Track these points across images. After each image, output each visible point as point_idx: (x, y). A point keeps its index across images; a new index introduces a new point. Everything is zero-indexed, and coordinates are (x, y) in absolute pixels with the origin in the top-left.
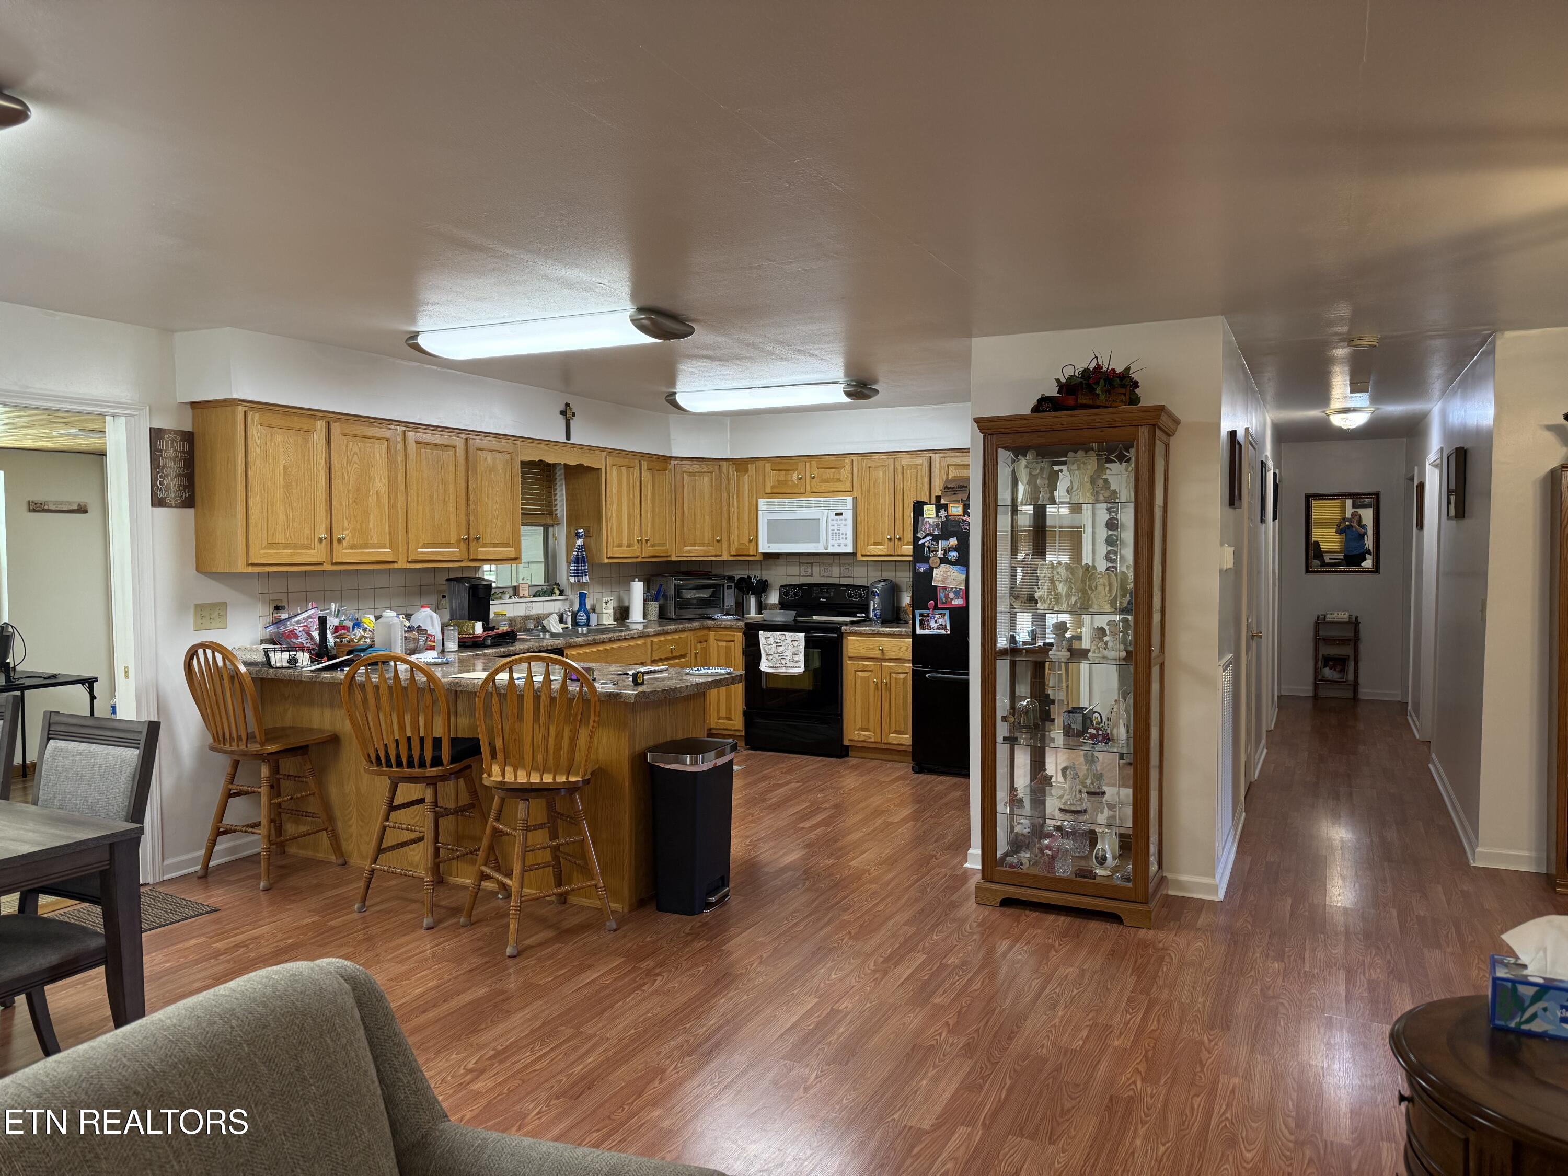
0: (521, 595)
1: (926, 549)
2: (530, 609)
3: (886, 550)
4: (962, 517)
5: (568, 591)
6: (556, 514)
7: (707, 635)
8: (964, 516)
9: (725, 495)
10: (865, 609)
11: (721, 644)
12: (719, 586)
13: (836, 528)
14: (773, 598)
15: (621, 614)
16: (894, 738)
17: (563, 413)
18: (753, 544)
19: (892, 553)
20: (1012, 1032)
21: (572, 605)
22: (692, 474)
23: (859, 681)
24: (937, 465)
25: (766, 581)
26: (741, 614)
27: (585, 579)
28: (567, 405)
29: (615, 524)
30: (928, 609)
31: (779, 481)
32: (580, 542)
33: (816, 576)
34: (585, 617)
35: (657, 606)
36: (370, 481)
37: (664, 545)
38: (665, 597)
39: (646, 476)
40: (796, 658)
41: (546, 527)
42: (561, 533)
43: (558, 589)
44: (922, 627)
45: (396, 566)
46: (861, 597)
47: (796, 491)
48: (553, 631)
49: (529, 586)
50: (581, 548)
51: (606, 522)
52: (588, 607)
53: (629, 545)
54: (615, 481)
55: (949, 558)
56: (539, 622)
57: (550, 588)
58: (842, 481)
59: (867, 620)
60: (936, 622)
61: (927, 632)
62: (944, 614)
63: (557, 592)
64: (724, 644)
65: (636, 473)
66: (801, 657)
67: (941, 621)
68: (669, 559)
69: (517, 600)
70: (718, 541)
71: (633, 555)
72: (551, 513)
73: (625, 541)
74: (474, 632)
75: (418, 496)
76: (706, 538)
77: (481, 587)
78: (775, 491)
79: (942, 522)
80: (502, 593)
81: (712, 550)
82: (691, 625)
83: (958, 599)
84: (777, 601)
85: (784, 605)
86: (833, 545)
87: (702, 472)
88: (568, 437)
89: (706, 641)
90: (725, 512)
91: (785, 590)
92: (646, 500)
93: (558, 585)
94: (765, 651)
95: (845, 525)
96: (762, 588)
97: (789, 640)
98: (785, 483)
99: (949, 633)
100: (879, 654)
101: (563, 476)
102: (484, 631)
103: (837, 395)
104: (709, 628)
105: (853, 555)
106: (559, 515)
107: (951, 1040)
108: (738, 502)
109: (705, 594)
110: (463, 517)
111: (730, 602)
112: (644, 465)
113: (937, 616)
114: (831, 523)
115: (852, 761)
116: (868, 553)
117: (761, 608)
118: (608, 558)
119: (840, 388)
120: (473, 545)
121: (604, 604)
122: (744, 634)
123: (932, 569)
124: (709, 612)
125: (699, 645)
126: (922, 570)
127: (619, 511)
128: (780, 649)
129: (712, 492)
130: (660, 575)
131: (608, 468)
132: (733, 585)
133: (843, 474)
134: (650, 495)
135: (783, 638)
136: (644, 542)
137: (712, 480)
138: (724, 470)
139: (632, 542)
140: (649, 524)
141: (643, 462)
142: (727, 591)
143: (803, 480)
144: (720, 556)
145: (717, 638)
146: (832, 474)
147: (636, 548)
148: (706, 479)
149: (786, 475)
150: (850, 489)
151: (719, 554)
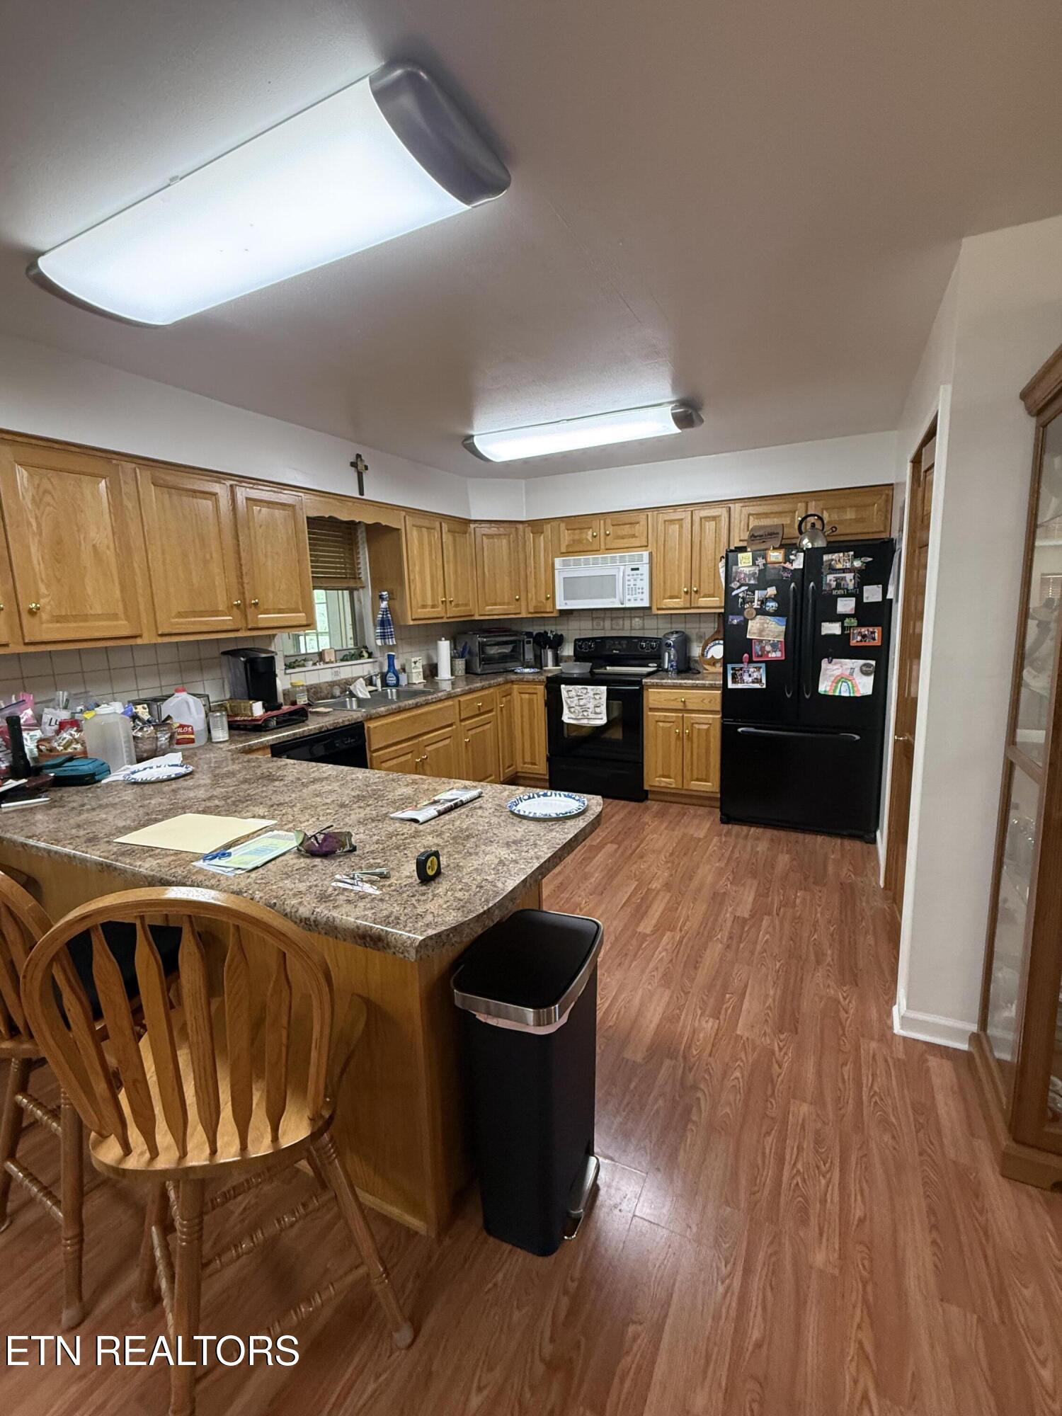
0: (327, 660)
1: (740, 600)
2: (337, 674)
3: (682, 603)
4: (782, 564)
5: (377, 654)
6: (360, 578)
7: (511, 688)
8: (785, 563)
9: (521, 556)
10: (658, 658)
11: (523, 696)
12: (520, 641)
13: (632, 583)
14: (568, 650)
15: (431, 671)
16: (696, 785)
17: (353, 465)
18: (550, 602)
19: (688, 605)
21: (381, 666)
22: (489, 536)
23: (660, 733)
24: (737, 516)
25: (562, 635)
26: (539, 666)
27: (391, 642)
28: (358, 456)
29: (418, 584)
30: (742, 663)
31: (574, 541)
32: (384, 604)
33: (607, 629)
34: (395, 678)
35: (464, 662)
36: (79, 532)
37: (466, 605)
38: (470, 653)
39: (447, 538)
40: (598, 710)
41: (351, 591)
42: (366, 596)
43: (367, 652)
44: (734, 681)
46: (652, 648)
47: (590, 549)
48: (361, 696)
49: (336, 651)
50: (386, 611)
51: (409, 582)
52: (397, 666)
53: (433, 606)
54: (416, 541)
55: (767, 609)
56: (345, 687)
57: (359, 652)
58: (636, 537)
59: (660, 669)
60: (750, 676)
61: (740, 686)
62: (760, 668)
63: (366, 655)
64: (527, 696)
65: (437, 535)
66: (603, 709)
67: (756, 675)
68: (473, 618)
69: (322, 666)
70: (517, 600)
71: (438, 616)
72: (355, 576)
73: (429, 602)
74: (252, 713)
76: (506, 597)
77: (259, 660)
78: (571, 550)
79: (759, 570)
80: (305, 660)
81: (512, 608)
82: (495, 681)
83: (775, 652)
84: (571, 653)
85: (578, 657)
86: (629, 600)
87: (500, 535)
88: (361, 493)
89: (510, 694)
90: (522, 572)
91: (579, 643)
92: (448, 562)
93: (366, 647)
94: (567, 704)
95: (642, 580)
96: (558, 642)
97: (591, 694)
98: (580, 541)
99: (764, 687)
100: (680, 706)
101: (365, 539)
102: (266, 711)
103: (661, 424)
104: (512, 682)
105: (649, 608)
106: (363, 579)
108: (535, 562)
109: (507, 650)
110: (233, 579)
111: (529, 656)
112: (445, 527)
113: (752, 670)
114: (627, 578)
115: (654, 806)
116: (664, 607)
117: (557, 661)
118: (414, 620)
119: (667, 411)
120: (250, 611)
121: (413, 665)
122: (547, 687)
123: (746, 621)
124: (510, 666)
125: (504, 699)
126: (735, 622)
127: (422, 572)
128: (582, 703)
129: (510, 553)
130: (466, 633)
131: (408, 528)
132: (531, 640)
133: (638, 529)
134: (451, 557)
135: (585, 691)
136: (448, 603)
137: (509, 542)
138: (521, 532)
139: (436, 603)
140: (452, 585)
141: (443, 524)
142: (527, 646)
143: (598, 537)
144: (519, 613)
145: (521, 691)
146: (626, 530)
147: (440, 609)
148: (504, 541)
149: (581, 533)
150: (646, 544)
151: (518, 611)
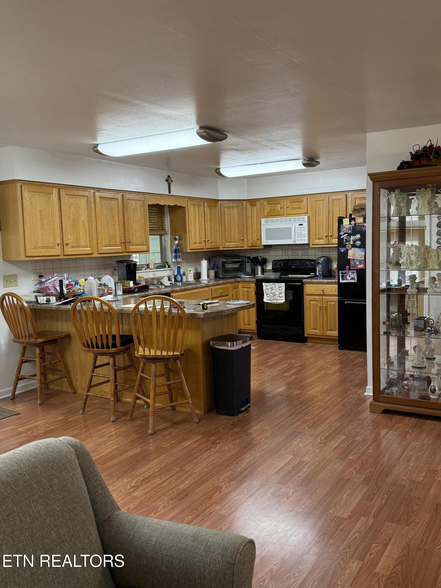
0: (151, 268)
1: (344, 241)
2: (154, 274)
3: (324, 242)
4: (363, 224)
5: (172, 266)
6: (165, 229)
7: (238, 285)
8: (364, 223)
9: (245, 217)
10: (314, 271)
11: (244, 289)
12: (243, 261)
13: (299, 231)
14: (269, 267)
15: (197, 276)
16: (329, 333)
17: (167, 180)
18: (259, 241)
19: (327, 243)
20: (388, 473)
21: (174, 272)
22: (229, 208)
23: (312, 307)
24: (350, 198)
25: (266, 258)
26: (254, 275)
27: (180, 260)
28: (169, 176)
29: (193, 233)
30: (346, 270)
31: (271, 210)
32: (177, 242)
33: (290, 255)
34: (180, 278)
35: (214, 272)
36: (79, 216)
37: (216, 242)
38: (217, 267)
39: (207, 210)
40: (281, 295)
41: (161, 236)
42: (168, 238)
43: (168, 265)
44: (343, 279)
45: (93, 256)
46: (312, 265)
47: (279, 214)
48: (166, 284)
49: (154, 264)
50: (178, 245)
51: (189, 233)
52: (182, 273)
53: (200, 243)
54: (192, 212)
55: (356, 244)
56: (159, 280)
57: (164, 265)
58: (302, 209)
59: (315, 276)
60: (350, 276)
61: (345, 281)
62: (354, 272)
63: (167, 266)
64: (246, 289)
65: (202, 208)
66: (283, 295)
67: (352, 276)
68: (219, 249)
69: (149, 270)
70: (242, 240)
71: (202, 248)
72: (163, 229)
73: (198, 241)
74: (129, 286)
75: (101, 223)
76: (236, 239)
77: (132, 265)
78: (269, 215)
79: (353, 227)
80: (142, 267)
81: (239, 244)
82: (230, 280)
83: (361, 265)
84: (271, 268)
85: (274, 270)
86: (298, 240)
87: (234, 207)
88: (170, 192)
89: (237, 288)
90: (245, 226)
91: (275, 263)
92: (207, 221)
93: (167, 263)
94: (266, 292)
95: (304, 230)
96: (264, 262)
97: (277, 287)
98: (274, 210)
99: (356, 281)
100: (321, 293)
101: (168, 211)
102: (134, 285)
103: (299, 165)
104: (239, 282)
105: (308, 244)
106: (166, 230)
107: (358, 476)
108: (251, 220)
109: (236, 266)
110: (122, 232)
111: (248, 269)
112: (206, 204)
113: (350, 273)
114: (297, 229)
115: (309, 344)
116: (315, 244)
117: (263, 272)
118: (190, 250)
119: (300, 162)
120: (128, 245)
121: (189, 272)
122: (256, 284)
123: (347, 250)
124: (239, 274)
125: (234, 290)
126: (342, 251)
127: (195, 227)
128: (273, 291)
129: (239, 216)
130: (215, 257)
131: (189, 206)
132: (250, 261)
133: (303, 204)
134: (209, 219)
135: (274, 286)
136: (207, 241)
137: (238, 210)
138: (244, 205)
139: (201, 241)
140: (209, 233)
141: (205, 203)
142: (247, 264)
143: (283, 208)
144: (243, 247)
145: (243, 286)
146: (296, 205)
147: (203, 244)
148: (236, 210)
149: (275, 206)
150: (306, 212)
151: (242, 246)
